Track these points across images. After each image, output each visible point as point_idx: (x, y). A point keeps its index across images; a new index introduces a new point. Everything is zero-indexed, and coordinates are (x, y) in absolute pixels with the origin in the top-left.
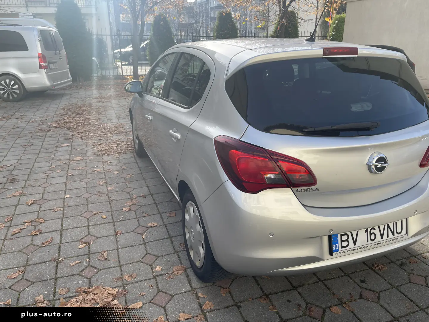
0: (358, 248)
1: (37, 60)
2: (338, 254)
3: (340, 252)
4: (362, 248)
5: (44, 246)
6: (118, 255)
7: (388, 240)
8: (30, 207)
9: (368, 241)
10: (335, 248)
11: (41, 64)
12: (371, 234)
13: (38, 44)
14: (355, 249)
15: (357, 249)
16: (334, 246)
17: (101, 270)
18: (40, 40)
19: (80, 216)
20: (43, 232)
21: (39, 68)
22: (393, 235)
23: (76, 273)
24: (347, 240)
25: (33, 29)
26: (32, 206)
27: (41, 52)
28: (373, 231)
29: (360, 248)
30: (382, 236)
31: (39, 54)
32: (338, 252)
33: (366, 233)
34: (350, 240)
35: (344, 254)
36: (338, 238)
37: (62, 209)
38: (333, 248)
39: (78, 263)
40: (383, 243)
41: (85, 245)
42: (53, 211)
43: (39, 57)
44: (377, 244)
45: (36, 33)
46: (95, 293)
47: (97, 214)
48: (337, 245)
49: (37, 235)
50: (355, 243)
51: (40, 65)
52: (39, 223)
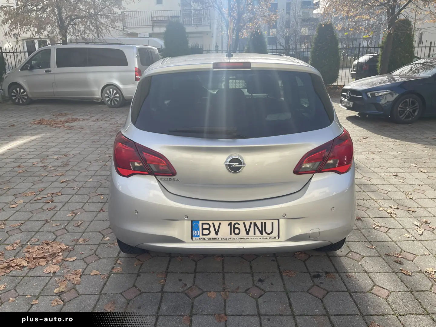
0: (220, 239)
1: (134, 74)
2: (198, 240)
3: (200, 238)
4: (223, 239)
5: (47, 210)
6: (89, 225)
7: (254, 237)
8: (61, 184)
9: (231, 234)
10: (196, 233)
11: (136, 76)
12: (235, 228)
13: (136, 60)
14: (216, 239)
15: (218, 239)
16: (195, 232)
17: (69, 232)
18: (137, 57)
19: (87, 195)
20: (54, 201)
21: (135, 81)
22: (262, 234)
23: (52, 231)
24: (208, 229)
25: (133, 47)
26: (62, 183)
27: (137, 67)
28: (236, 226)
29: (221, 239)
30: (248, 233)
31: (136, 68)
32: (198, 238)
33: (229, 226)
34: (212, 229)
35: (204, 241)
36: (199, 225)
37: (79, 188)
38: (194, 233)
39: (58, 225)
40: (249, 239)
41: (73, 214)
42: (72, 189)
43: (136, 71)
44: (241, 239)
45: (135, 51)
46: (52, 245)
47: (99, 195)
48: (198, 232)
49: (49, 203)
50: (217, 233)
51: (136, 78)
52: (57, 195)
